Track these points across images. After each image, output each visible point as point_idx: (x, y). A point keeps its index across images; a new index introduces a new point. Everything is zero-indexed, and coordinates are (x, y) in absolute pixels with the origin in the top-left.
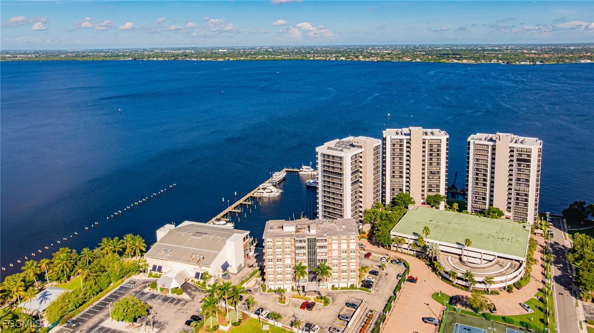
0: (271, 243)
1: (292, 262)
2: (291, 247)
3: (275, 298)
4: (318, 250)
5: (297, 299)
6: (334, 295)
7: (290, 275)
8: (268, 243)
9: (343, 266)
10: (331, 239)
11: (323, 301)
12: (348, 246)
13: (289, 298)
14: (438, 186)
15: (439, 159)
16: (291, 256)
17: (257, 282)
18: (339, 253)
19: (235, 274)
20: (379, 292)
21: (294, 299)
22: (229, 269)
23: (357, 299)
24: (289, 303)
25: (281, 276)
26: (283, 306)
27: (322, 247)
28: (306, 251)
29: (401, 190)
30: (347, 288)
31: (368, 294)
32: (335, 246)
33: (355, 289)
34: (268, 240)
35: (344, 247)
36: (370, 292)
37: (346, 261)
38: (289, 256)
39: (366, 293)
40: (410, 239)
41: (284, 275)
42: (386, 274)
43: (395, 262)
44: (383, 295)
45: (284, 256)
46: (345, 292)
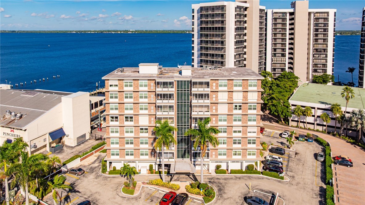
0: (117, 89)
1: (150, 122)
2: (150, 97)
3: (119, 184)
4: (194, 102)
5: (156, 187)
6: (221, 181)
8: (111, 89)
9: (235, 132)
10: (217, 84)
11: (202, 191)
12: (245, 98)
13: (142, 185)
14: (325, 65)
15: (326, 35)
16: (150, 111)
18: (229, 110)
19: (72, 148)
20: (296, 178)
21: (150, 187)
22: (65, 139)
23: (262, 190)
24: (141, 194)
25: (132, 146)
26: (129, 199)
27: (201, 96)
28: (173, 102)
29: (283, 70)
30: (240, 172)
31: (279, 182)
32: (223, 97)
33: (254, 173)
34: (110, 83)
36: (282, 178)
37: (240, 123)
38: (146, 112)
39: (275, 180)
40: (318, 109)
41: (137, 145)
42: (296, 154)
43: (302, 139)
44: (305, 184)
45: (137, 112)
46: (240, 178)
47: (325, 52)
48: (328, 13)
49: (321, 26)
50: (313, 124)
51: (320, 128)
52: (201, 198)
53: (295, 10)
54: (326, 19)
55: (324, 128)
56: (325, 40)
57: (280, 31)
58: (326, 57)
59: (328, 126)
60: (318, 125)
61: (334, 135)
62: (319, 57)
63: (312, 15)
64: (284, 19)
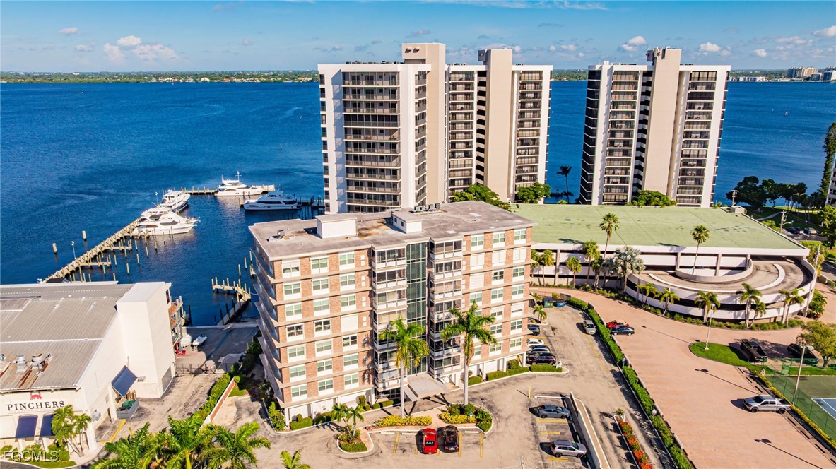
0: (297, 274)
1: (360, 323)
2: (359, 280)
3: (327, 441)
4: (438, 278)
5: (393, 429)
6: (483, 395)
7: (356, 366)
8: (286, 276)
10: (468, 242)
12: (509, 258)
13: (368, 432)
14: (534, 168)
15: (537, 114)
16: (359, 306)
17: (239, 408)
18: (487, 282)
19: (160, 400)
20: (575, 365)
21: (384, 431)
22: (136, 389)
24: (377, 446)
25: (330, 372)
26: (365, 459)
27: (448, 266)
28: (402, 284)
29: (467, 181)
30: (498, 374)
31: (558, 376)
32: (477, 263)
33: (521, 372)
34: (285, 265)
35: (499, 261)
36: (560, 370)
37: (500, 300)
38: (353, 308)
39: (552, 375)
40: (562, 251)
41: (338, 369)
42: (553, 329)
43: (549, 304)
44: (591, 371)
45: (337, 311)
46: (504, 384)
47: (534, 144)
48: (540, 72)
49: (529, 98)
50: (554, 276)
51: (564, 282)
52: (472, 426)
53: (489, 67)
54: (538, 84)
55: (570, 280)
56: (536, 123)
57: (462, 109)
58: (537, 152)
59: (577, 277)
60: (561, 276)
61: (586, 290)
62: (525, 154)
63: (516, 75)
64: (468, 86)
